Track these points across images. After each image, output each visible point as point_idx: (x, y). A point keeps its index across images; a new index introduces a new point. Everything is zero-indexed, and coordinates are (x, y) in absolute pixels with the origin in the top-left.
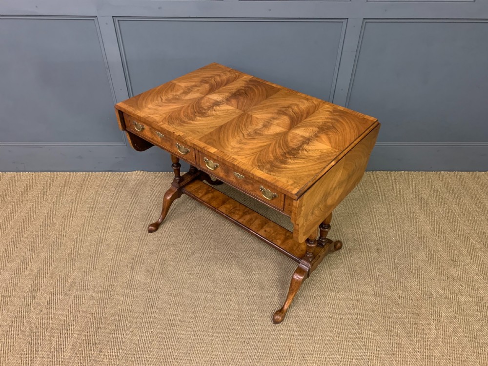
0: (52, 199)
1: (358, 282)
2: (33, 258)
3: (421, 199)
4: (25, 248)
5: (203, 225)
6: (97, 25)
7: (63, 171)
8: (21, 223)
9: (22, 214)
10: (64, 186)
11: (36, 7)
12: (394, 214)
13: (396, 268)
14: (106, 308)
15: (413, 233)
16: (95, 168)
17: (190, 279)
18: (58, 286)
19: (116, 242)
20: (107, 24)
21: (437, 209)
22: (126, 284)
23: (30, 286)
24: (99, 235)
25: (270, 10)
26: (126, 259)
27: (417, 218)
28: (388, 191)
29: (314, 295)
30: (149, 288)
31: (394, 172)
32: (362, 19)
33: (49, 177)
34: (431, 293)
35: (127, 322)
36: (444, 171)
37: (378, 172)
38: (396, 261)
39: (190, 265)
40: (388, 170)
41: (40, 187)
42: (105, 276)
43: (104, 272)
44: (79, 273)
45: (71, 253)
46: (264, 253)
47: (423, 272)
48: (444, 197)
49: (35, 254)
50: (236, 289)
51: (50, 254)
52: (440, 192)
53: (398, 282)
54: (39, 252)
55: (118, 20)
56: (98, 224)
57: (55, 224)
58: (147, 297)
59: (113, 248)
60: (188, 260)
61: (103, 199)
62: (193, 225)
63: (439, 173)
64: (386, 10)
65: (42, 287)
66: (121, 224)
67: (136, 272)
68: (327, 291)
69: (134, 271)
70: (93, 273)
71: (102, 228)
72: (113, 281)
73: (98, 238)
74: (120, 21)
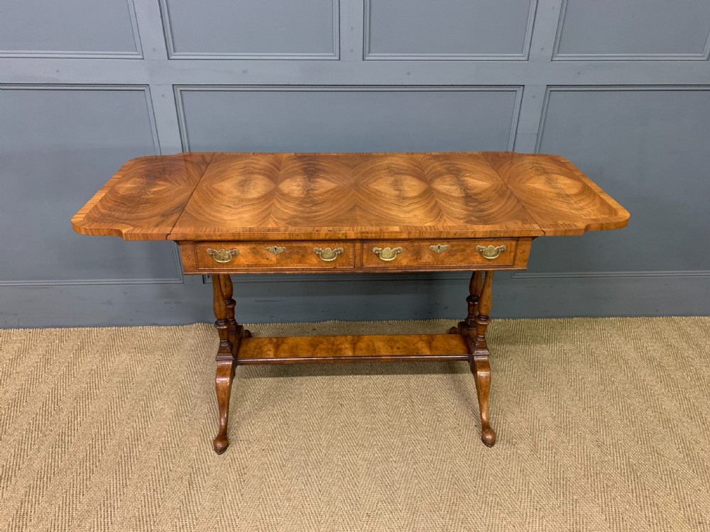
0: (59, 370)
1: (575, 497)
2: (19, 469)
3: (651, 360)
4: (8, 452)
5: (306, 406)
6: (148, 97)
7: (79, 327)
8: (5, 409)
9: (7, 395)
10: (81, 348)
11: (58, 71)
12: (613, 382)
13: (634, 471)
15: (649, 412)
16: (131, 320)
17: (289, 500)
18: (60, 518)
19: (163, 439)
20: (163, 96)
21: (679, 374)
22: (178, 511)
23: (10, 519)
24: (135, 426)
25: (409, 74)
26: (179, 466)
27: (652, 390)
28: (596, 348)
29: (504, 523)
30: (218, 518)
31: (601, 319)
32: (545, 87)
33: (56, 335)
34: (701, 515)
36: (677, 315)
37: (575, 319)
38: (631, 460)
39: (287, 476)
40: (591, 317)
41: (41, 351)
42: (142, 498)
43: (142, 490)
44: (98, 494)
45: (85, 460)
46: (412, 452)
47: (679, 478)
48: (686, 355)
49: (23, 463)
50: (369, 516)
51: (50, 460)
52: (677, 348)
53: (641, 497)
54: (30, 459)
55: (181, 91)
56: (133, 408)
57: (60, 410)
59: (158, 449)
60: (284, 466)
61: (143, 368)
62: (289, 408)
63: (669, 318)
64: (579, 74)
65: (31, 520)
66: (172, 408)
67: (195, 489)
68: (525, 516)
69: (193, 487)
70: (122, 494)
71: (139, 415)
72: (157, 506)
73: (133, 432)
74: (183, 92)
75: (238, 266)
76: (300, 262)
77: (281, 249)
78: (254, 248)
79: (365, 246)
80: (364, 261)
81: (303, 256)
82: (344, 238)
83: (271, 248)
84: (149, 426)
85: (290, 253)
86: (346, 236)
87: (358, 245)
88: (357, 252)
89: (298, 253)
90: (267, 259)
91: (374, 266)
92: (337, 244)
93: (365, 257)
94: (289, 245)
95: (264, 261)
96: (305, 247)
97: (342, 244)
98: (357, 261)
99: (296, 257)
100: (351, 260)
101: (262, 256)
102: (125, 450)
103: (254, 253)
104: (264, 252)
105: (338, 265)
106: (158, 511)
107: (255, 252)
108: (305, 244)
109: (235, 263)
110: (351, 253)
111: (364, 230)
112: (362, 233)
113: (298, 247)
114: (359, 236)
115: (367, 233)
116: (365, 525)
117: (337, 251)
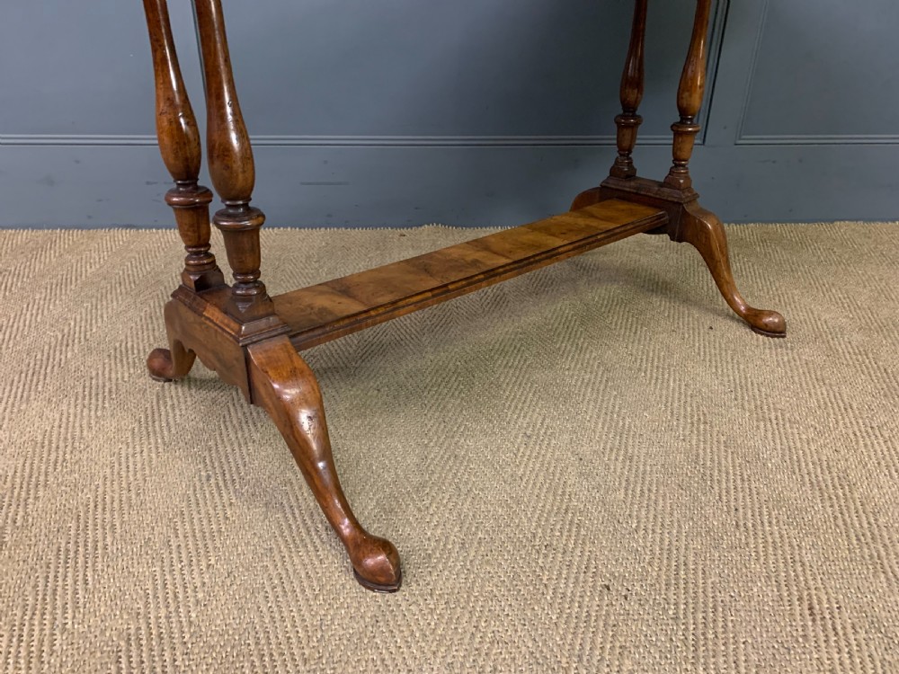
14: (36, 498)
19: (118, 345)
22: (129, 434)
24: (66, 331)
30: (211, 443)
35: (109, 540)
37: (837, 223)
42: (57, 416)
50: (529, 437)
58: (201, 466)
67: (169, 403)
68: (852, 436)
69: (165, 402)
70: (15, 410)
71: (78, 317)
72: (85, 426)
73: (60, 337)
84: (94, 330)
102: (39, 357)
106: (85, 433)
116: (522, 450)
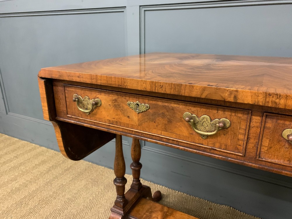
20: (133, 14)
74: (146, 12)
75: (100, 120)
76: (166, 130)
77: (144, 105)
78: (115, 100)
79: (270, 123)
80: (264, 149)
81: (170, 121)
82: (231, 99)
83: (132, 102)
85: (154, 114)
86: (235, 97)
87: (256, 120)
88: (253, 130)
89: (163, 115)
90: (128, 117)
91: (281, 162)
92: (220, 112)
93: (266, 143)
94: (154, 102)
95: (125, 120)
96: (173, 109)
97: (228, 113)
98: (251, 146)
99: (161, 121)
100: (241, 142)
101: (123, 111)
103: (115, 106)
104: (126, 107)
105: (217, 145)
107: (117, 106)
108: (174, 105)
109: (97, 116)
110: (242, 131)
111: (272, 91)
112: (267, 95)
113: (165, 107)
114: (261, 101)
115: (279, 96)
117: (219, 123)
